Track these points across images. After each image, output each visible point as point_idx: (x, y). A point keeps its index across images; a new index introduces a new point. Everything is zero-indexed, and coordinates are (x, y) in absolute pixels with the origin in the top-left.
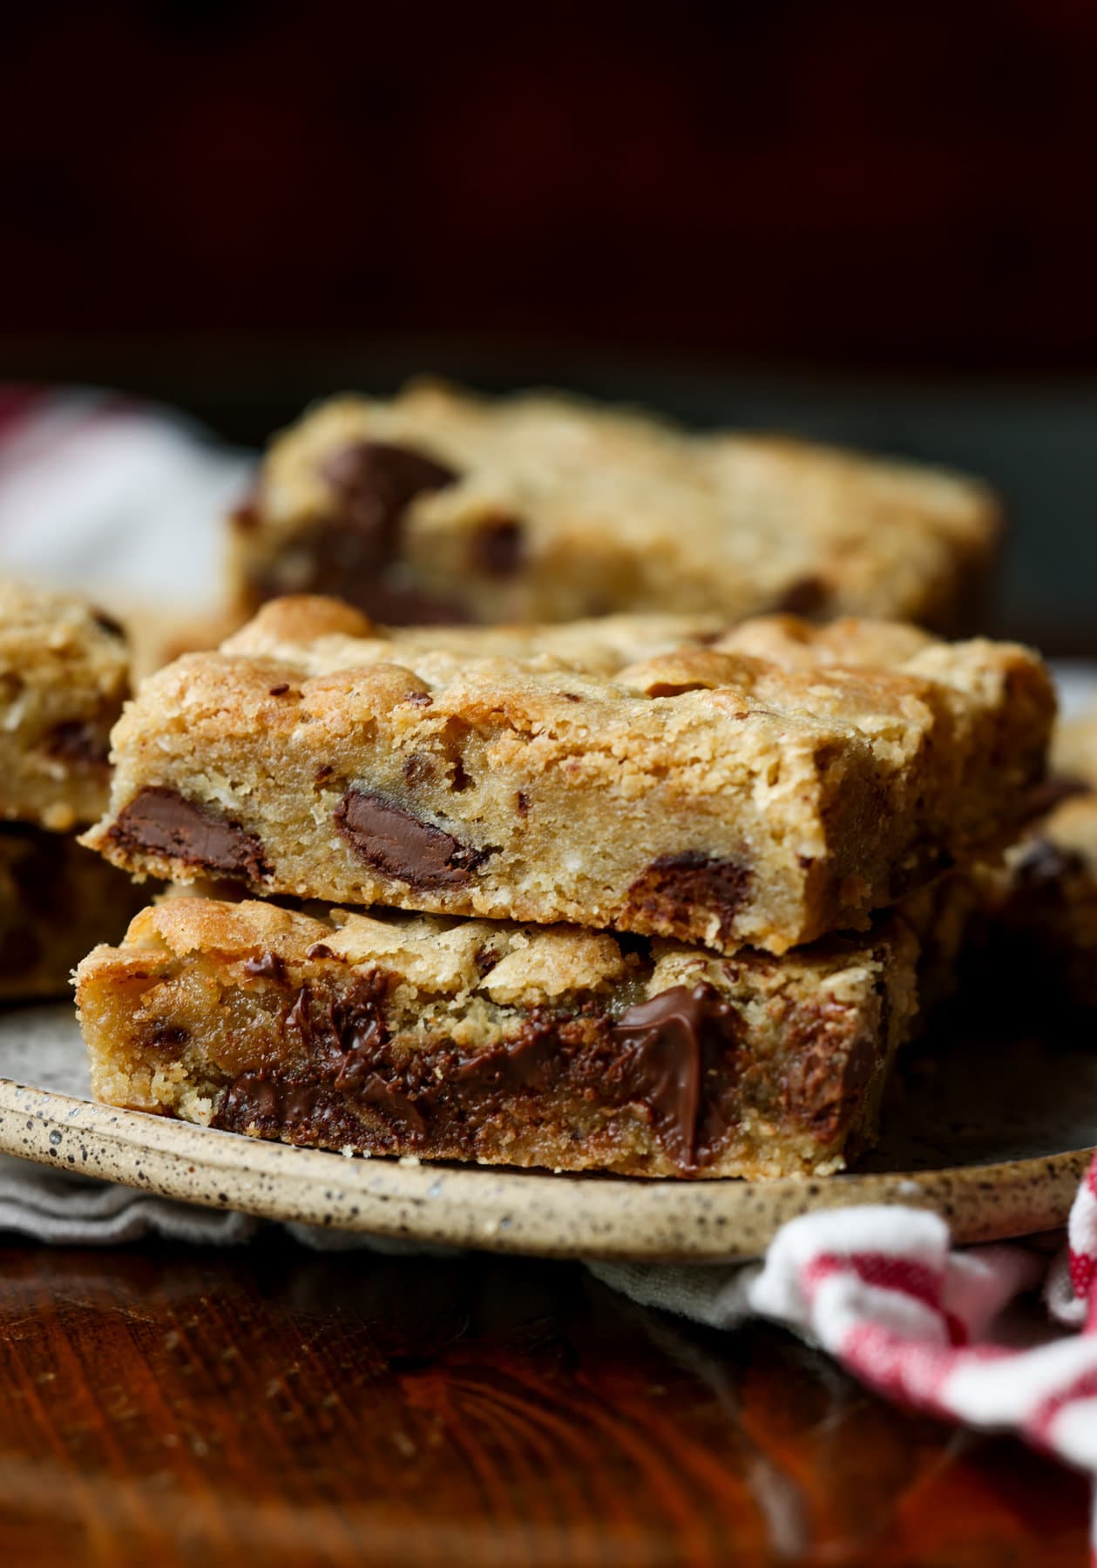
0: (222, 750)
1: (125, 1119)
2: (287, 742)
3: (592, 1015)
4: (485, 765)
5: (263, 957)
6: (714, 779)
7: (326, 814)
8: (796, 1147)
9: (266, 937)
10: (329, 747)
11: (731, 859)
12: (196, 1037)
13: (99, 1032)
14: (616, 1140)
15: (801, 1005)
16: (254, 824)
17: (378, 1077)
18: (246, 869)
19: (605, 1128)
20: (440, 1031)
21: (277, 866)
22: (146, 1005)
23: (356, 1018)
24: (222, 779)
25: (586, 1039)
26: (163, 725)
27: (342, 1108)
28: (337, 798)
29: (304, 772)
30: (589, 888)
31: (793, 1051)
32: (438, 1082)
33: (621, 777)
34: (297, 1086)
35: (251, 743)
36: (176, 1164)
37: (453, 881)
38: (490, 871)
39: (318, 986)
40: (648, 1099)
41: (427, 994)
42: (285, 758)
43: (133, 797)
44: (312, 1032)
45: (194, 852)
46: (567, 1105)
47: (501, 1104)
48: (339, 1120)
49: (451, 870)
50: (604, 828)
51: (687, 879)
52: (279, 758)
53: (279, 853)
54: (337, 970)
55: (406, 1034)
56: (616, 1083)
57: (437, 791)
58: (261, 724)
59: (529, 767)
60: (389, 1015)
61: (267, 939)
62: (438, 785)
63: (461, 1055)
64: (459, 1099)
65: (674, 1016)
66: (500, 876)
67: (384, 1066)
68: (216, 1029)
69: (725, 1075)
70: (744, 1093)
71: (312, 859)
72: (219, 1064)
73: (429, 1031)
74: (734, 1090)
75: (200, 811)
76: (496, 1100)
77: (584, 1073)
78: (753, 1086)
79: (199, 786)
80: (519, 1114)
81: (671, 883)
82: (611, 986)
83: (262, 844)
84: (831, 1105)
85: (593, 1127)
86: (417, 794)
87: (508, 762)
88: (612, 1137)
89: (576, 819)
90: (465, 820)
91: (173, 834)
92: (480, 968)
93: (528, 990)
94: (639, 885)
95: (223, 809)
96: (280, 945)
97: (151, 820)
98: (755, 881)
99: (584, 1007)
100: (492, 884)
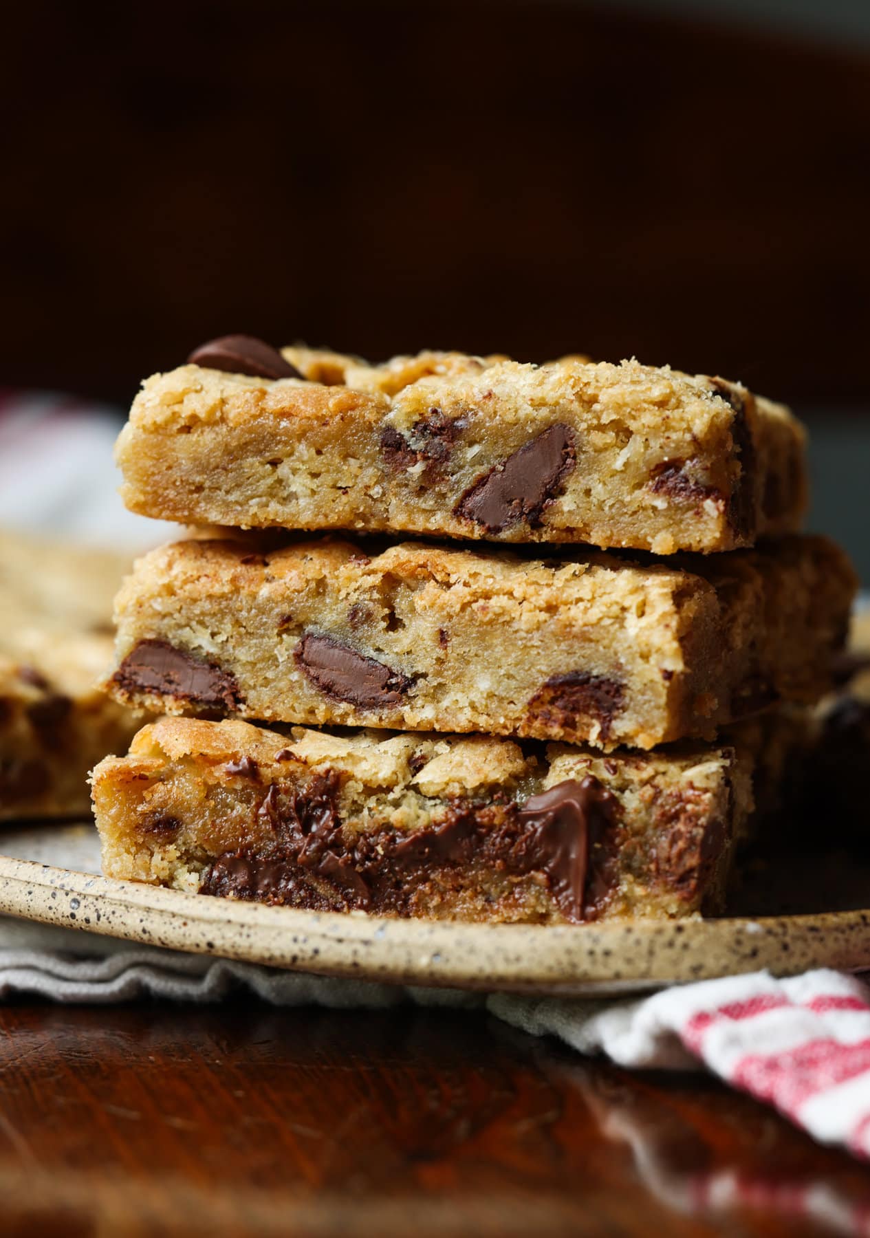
0: (204, 607)
1: (132, 888)
2: (255, 598)
3: (501, 802)
4: (413, 610)
5: (240, 760)
6: (595, 614)
7: (287, 653)
8: (664, 904)
9: (243, 745)
10: (289, 600)
11: (609, 676)
12: (187, 824)
13: (111, 822)
14: (521, 901)
15: (667, 792)
16: (230, 665)
17: (332, 854)
18: (224, 700)
19: (512, 893)
20: (380, 817)
21: (249, 696)
22: (148, 800)
23: (314, 808)
24: (203, 630)
25: (497, 821)
26: (156, 590)
27: (302, 880)
28: (296, 640)
29: (270, 621)
30: (497, 703)
31: (661, 828)
32: (379, 858)
33: (521, 614)
34: (267, 862)
35: (226, 600)
36: (173, 920)
37: (389, 702)
38: (418, 693)
39: (283, 783)
40: (546, 869)
41: (370, 788)
42: (253, 611)
43: (132, 649)
44: (279, 819)
45: (182, 690)
46: (482, 874)
47: (429, 875)
48: (300, 890)
49: (387, 693)
50: (508, 656)
51: (573, 694)
52: (249, 611)
53: (250, 686)
54: (300, 770)
55: (354, 820)
56: (522, 856)
57: (375, 631)
58: (235, 586)
59: (448, 609)
60: (341, 805)
61: (244, 747)
62: (376, 627)
63: (398, 836)
64: (395, 871)
65: (565, 801)
66: (426, 696)
67: (337, 845)
68: (203, 818)
69: (607, 848)
70: (622, 862)
71: (276, 690)
72: (204, 846)
73: (372, 818)
74: (613, 860)
75: (186, 657)
76: (425, 871)
77: (496, 848)
78: (629, 856)
79: (185, 637)
80: (444, 882)
81: (561, 697)
82: (516, 779)
83: (236, 679)
84: (692, 870)
85: (502, 892)
86: (359, 634)
87: (432, 606)
88: (517, 900)
89: (486, 649)
90: (397, 653)
91: (165, 676)
92: (412, 769)
93: (451, 784)
94: (536, 699)
95: (204, 654)
96: (253, 751)
97: (147, 666)
98: (628, 692)
99: (495, 797)
100: (419, 702)
